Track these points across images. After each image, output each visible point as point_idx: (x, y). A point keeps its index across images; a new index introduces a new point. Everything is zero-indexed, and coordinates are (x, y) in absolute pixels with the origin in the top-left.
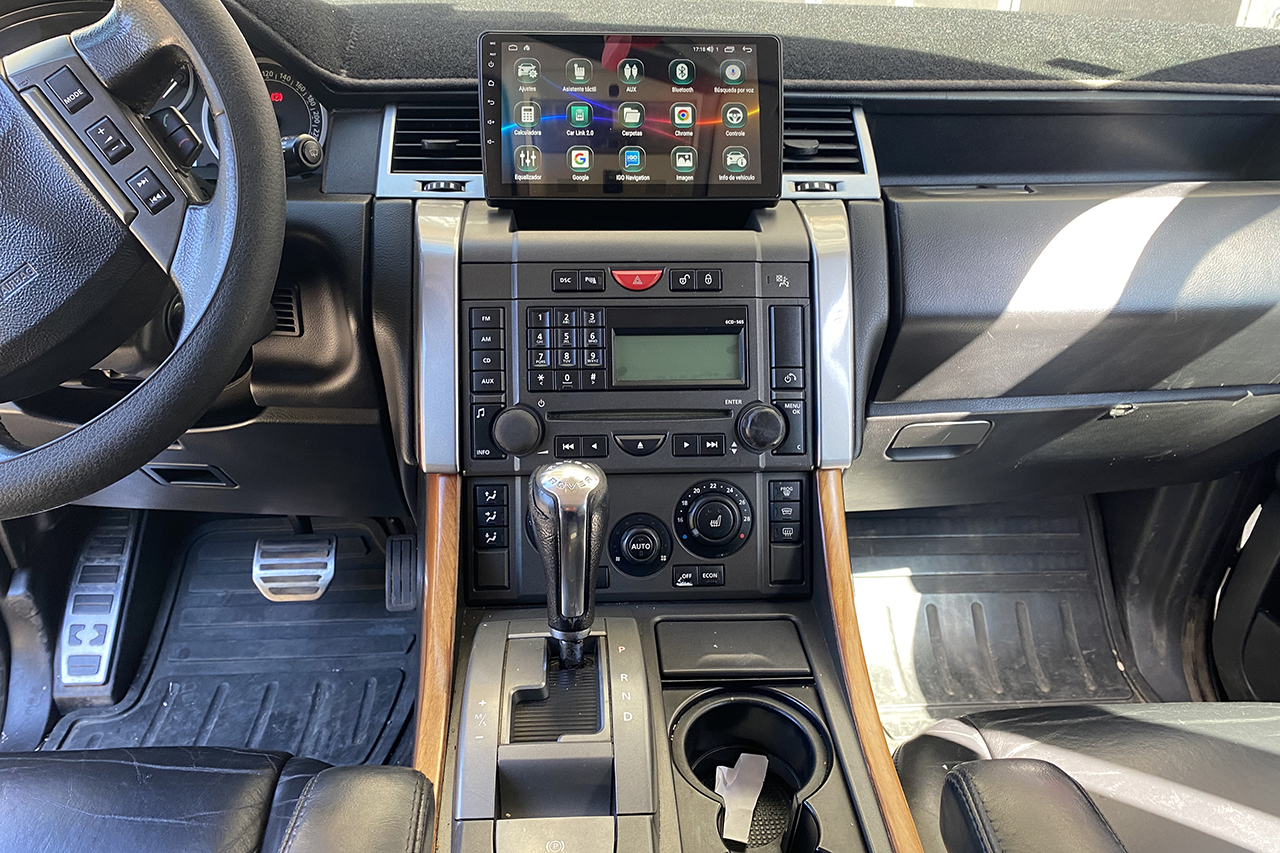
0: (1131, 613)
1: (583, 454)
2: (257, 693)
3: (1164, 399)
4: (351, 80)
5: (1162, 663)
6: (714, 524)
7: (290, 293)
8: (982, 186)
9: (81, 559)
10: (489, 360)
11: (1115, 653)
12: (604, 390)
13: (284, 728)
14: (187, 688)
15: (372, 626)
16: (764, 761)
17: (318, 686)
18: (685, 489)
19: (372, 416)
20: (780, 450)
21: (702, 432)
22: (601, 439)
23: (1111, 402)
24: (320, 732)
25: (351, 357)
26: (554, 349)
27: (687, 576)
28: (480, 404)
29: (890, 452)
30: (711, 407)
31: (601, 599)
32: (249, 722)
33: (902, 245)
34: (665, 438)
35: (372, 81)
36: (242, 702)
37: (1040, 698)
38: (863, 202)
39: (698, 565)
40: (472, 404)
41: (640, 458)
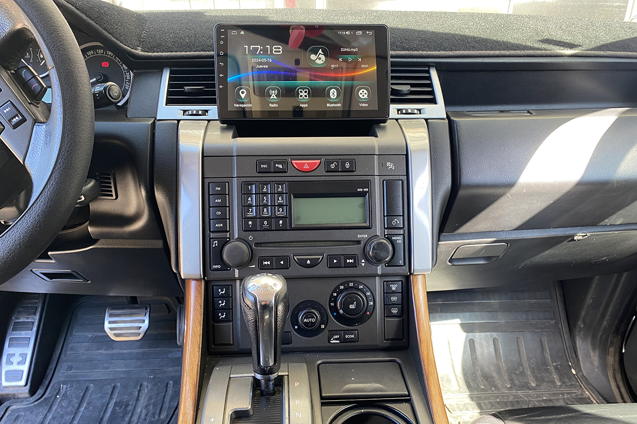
0: (579, 343)
1: (275, 267)
2: (108, 390)
3: (604, 230)
5: (596, 370)
6: (352, 307)
7: (109, 174)
8: (502, 112)
9: (13, 318)
10: (220, 213)
11: (570, 364)
12: (287, 230)
13: (122, 409)
14: (70, 387)
15: (171, 352)
17: (141, 386)
18: (335, 286)
19: (159, 244)
20: (390, 264)
21: (344, 253)
22: (286, 258)
23: (575, 232)
24: (141, 412)
25: (144, 211)
26: (258, 206)
27: (336, 337)
28: (215, 239)
29: (451, 260)
30: (349, 239)
31: (285, 351)
32: (103, 406)
33: (458, 145)
34: (323, 257)
35: (156, 54)
36: (100, 395)
37: (531, 390)
38: (436, 120)
39: (343, 330)
40: (210, 239)
41: (308, 269)
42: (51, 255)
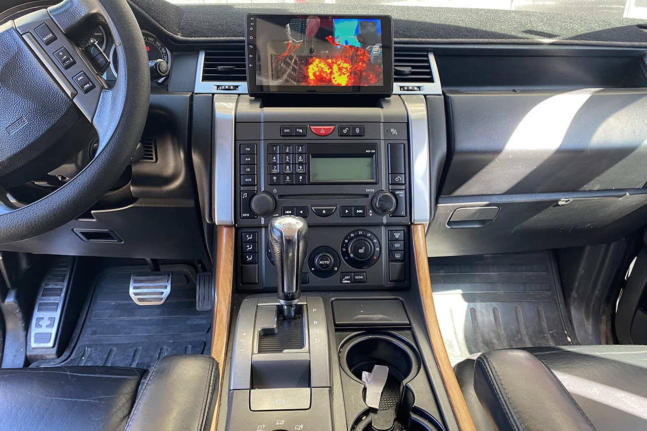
0: (573, 312)
1: (296, 212)
2: (130, 353)
3: (585, 196)
4: (183, 38)
5: (590, 338)
6: (361, 251)
7: (151, 140)
9: (43, 285)
10: (249, 170)
11: (566, 332)
12: (306, 184)
14: (95, 350)
15: (189, 319)
16: (386, 369)
17: (161, 349)
18: (346, 234)
19: (191, 203)
20: (394, 214)
21: (355, 205)
22: (304, 208)
23: (558, 197)
25: (181, 171)
26: (281, 164)
27: (347, 277)
28: (244, 191)
29: (449, 223)
30: (359, 193)
31: (305, 288)
33: (453, 117)
34: (336, 208)
35: (193, 39)
36: (122, 357)
38: (433, 96)
39: (353, 272)
40: (241, 191)
41: (324, 218)
42: (93, 213)
